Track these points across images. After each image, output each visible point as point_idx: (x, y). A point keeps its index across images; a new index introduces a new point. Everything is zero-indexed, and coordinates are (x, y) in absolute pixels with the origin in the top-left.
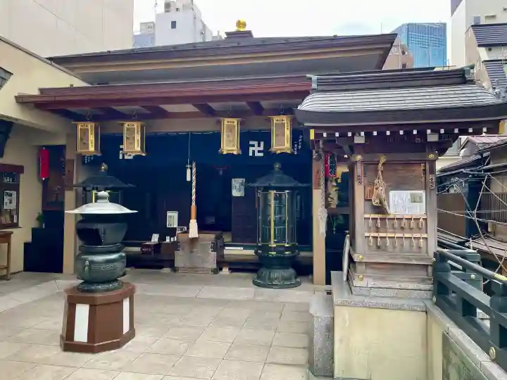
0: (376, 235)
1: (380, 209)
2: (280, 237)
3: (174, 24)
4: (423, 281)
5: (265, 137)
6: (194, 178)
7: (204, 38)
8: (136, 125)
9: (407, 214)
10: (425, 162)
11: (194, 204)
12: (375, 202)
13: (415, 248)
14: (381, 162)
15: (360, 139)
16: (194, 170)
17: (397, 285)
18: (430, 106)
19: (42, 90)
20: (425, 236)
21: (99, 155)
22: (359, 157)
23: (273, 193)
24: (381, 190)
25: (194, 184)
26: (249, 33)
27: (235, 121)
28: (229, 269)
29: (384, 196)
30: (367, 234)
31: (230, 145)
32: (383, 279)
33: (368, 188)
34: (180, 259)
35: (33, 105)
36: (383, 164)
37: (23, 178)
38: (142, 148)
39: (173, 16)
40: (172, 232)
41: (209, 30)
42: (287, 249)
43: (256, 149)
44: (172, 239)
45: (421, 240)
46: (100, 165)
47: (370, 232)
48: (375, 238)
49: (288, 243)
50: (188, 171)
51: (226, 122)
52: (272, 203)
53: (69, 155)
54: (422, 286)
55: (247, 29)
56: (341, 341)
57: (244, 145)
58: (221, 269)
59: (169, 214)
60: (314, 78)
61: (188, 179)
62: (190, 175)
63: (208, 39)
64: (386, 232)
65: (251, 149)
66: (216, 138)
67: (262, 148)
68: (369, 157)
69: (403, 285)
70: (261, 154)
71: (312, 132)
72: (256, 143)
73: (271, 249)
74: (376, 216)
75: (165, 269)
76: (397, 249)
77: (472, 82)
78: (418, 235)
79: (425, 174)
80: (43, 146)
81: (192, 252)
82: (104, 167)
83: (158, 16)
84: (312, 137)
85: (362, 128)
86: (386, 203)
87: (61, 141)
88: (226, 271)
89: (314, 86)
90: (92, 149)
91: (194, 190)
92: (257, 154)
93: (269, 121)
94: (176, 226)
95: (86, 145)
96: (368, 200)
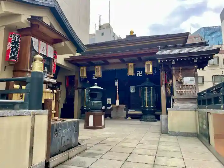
0: (180, 90)
1: (181, 83)
2: (149, 103)
3: (103, 34)
4: (195, 103)
5: (143, 69)
6: (118, 85)
7: (114, 39)
8: (99, 67)
9: (189, 84)
10: (193, 68)
11: (118, 94)
12: (179, 81)
13: (192, 94)
14: (180, 69)
15: (173, 63)
16: (118, 82)
17: (187, 105)
18: (191, 52)
19: (70, 57)
20: (195, 90)
21: (86, 77)
22: (174, 68)
23: (146, 88)
24: (181, 77)
25: (118, 87)
26: (135, 35)
27: (133, 64)
28: (131, 118)
29: (181, 78)
30: (177, 90)
31: (131, 72)
32: (182, 103)
33: (177, 77)
34: (113, 114)
35: (68, 61)
36: (181, 70)
37: (61, 86)
38: (101, 75)
39: (102, 31)
40: (109, 106)
41: (116, 35)
42: (152, 108)
43: (140, 74)
44: (110, 108)
45: (194, 91)
46: (87, 81)
47: (178, 90)
48: (179, 91)
49: (152, 106)
50: (116, 82)
51: (130, 64)
52: (146, 92)
53: (77, 78)
54: (194, 105)
55: (134, 34)
56: (170, 120)
57: (136, 72)
58: (128, 118)
59: (108, 99)
60: (159, 47)
61: (116, 85)
62: (116, 84)
63: (116, 39)
64: (183, 89)
65: (138, 74)
66: (126, 71)
67: (142, 73)
68: (177, 68)
69: (189, 105)
70: (142, 76)
71: (159, 60)
72: (139, 72)
73: (146, 108)
74: (180, 85)
75: (108, 118)
76: (187, 94)
77: (208, 45)
78: (193, 90)
79: (194, 72)
80: (67, 76)
81: (117, 111)
82: (88, 82)
83: (97, 31)
84: (159, 62)
85: (173, 59)
86: (182, 81)
87: (74, 74)
88: (129, 118)
89: (159, 49)
90: (85, 75)
91: (118, 89)
92: (140, 75)
93: (144, 64)
94: (110, 104)
95: (83, 74)
96: (177, 81)
